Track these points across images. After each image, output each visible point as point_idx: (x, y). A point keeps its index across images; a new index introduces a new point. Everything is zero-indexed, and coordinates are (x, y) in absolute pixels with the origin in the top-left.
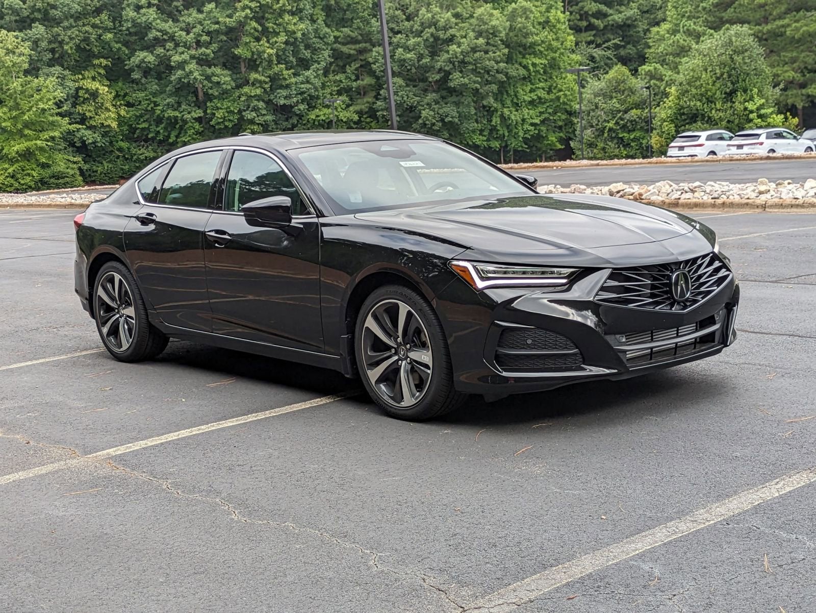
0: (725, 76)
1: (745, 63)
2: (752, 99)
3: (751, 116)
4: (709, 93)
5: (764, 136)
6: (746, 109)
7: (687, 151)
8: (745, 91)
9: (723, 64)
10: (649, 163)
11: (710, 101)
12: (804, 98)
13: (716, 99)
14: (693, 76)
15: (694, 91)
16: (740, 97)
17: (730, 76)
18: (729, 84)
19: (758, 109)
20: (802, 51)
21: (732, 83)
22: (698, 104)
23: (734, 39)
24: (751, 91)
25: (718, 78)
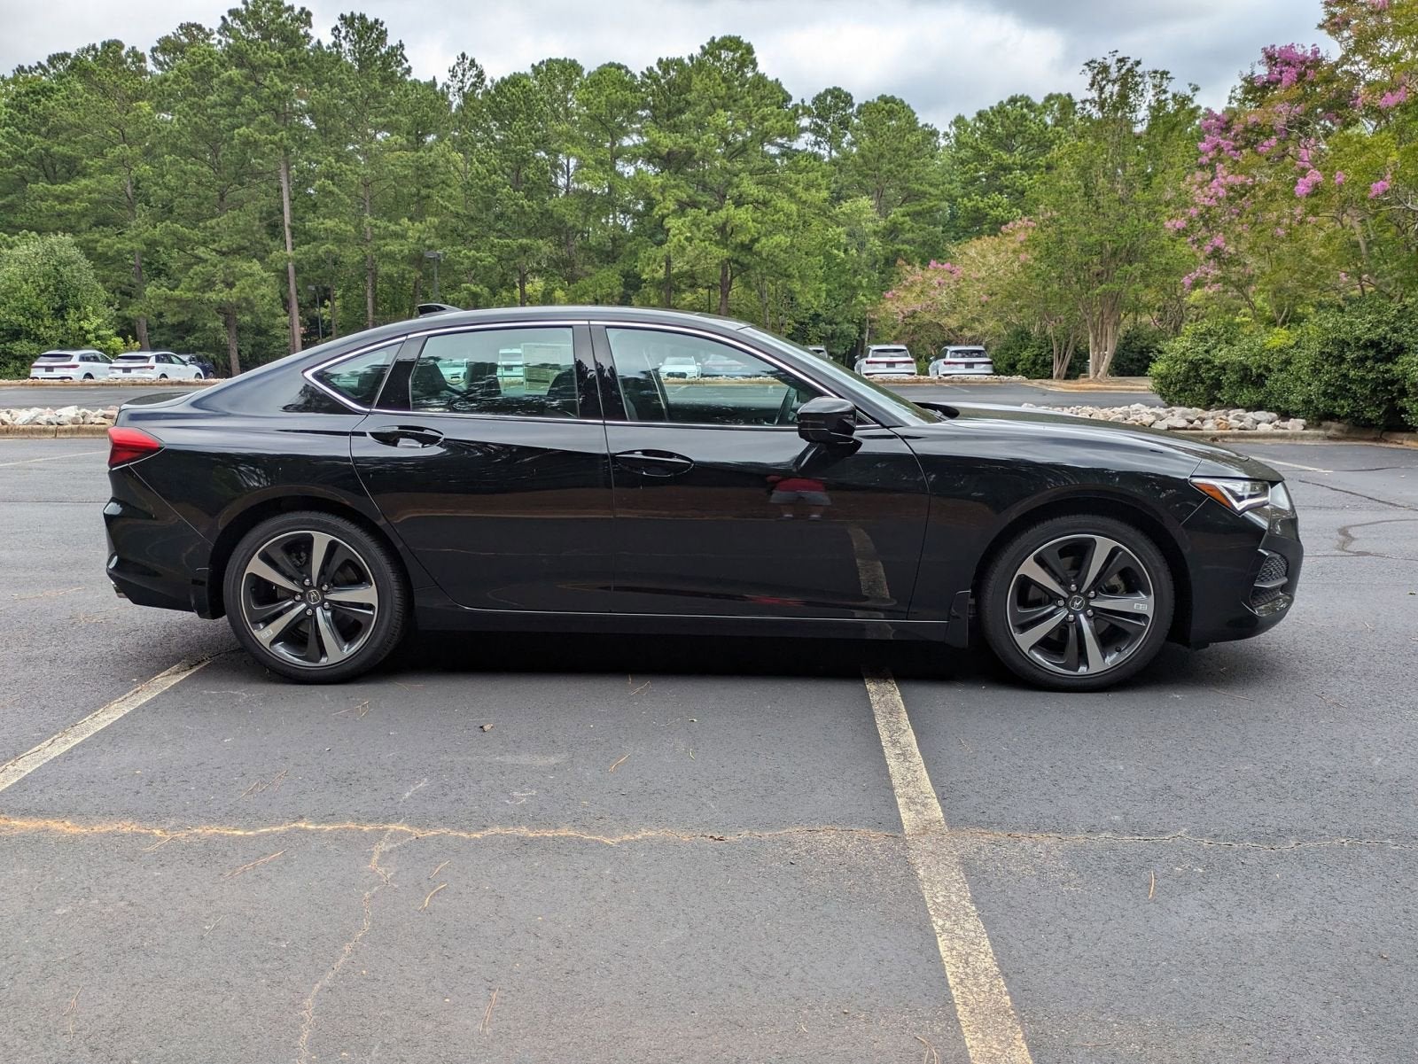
0: (51, 289)
1: (74, 277)
2: (86, 318)
3: (89, 336)
4: (34, 308)
5: (153, 359)
6: (81, 328)
7: (57, 373)
8: (78, 308)
9: (46, 275)
10: (22, 385)
11: (36, 316)
12: (120, 320)
13: (43, 314)
14: (10, 287)
15: (13, 303)
16: (72, 314)
17: (56, 290)
18: (57, 298)
19: (96, 330)
20: (114, 270)
21: (61, 298)
22: (21, 318)
23: (57, 248)
24: (85, 308)
25: (42, 291)
